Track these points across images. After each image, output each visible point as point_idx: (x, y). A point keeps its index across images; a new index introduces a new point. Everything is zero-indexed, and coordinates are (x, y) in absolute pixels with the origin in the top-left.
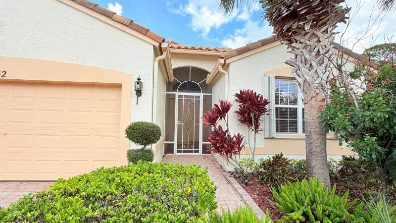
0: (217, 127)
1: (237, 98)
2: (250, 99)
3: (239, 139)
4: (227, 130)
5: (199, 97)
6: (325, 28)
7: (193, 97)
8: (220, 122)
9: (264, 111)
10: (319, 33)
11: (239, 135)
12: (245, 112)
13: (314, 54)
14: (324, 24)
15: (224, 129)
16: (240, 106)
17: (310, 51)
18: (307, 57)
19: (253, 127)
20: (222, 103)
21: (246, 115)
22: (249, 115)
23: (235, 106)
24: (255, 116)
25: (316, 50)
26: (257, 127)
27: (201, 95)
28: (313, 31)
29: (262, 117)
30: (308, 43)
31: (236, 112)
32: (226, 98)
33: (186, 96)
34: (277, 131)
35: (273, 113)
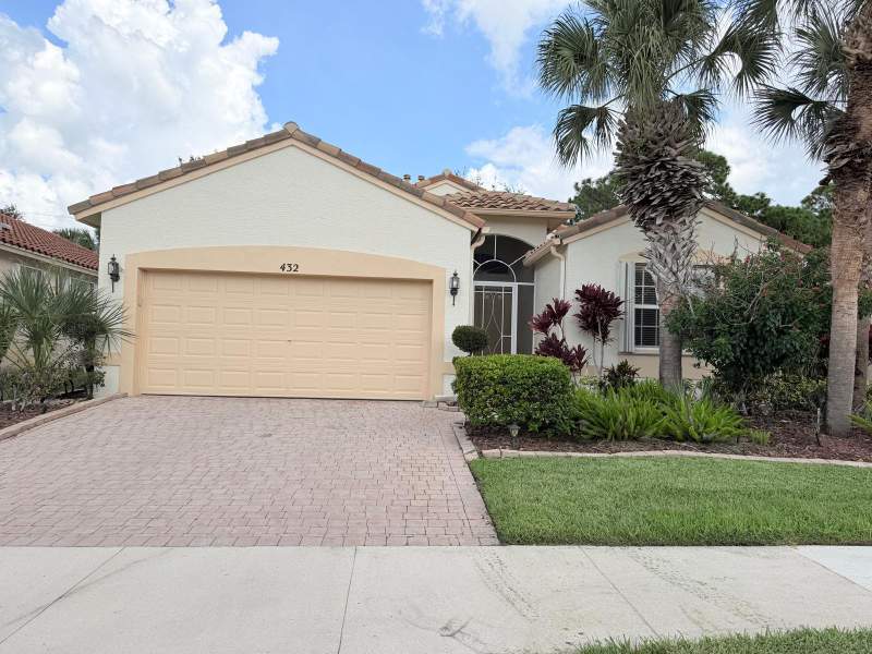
0: (550, 335)
1: (578, 296)
2: (595, 299)
3: (581, 353)
4: (564, 340)
5: (510, 289)
6: (681, 219)
7: (500, 289)
8: (554, 329)
9: (616, 314)
10: (676, 225)
11: (579, 346)
12: (588, 316)
13: (670, 247)
14: (680, 215)
15: (560, 338)
16: (582, 307)
17: (666, 245)
18: (662, 251)
19: (600, 337)
20: (556, 302)
21: (590, 320)
22: (594, 319)
23: (575, 307)
24: (602, 321)
25: (671, 244)
26: (605, 335)
27: (515, 285)
28: (667, 222)
29: (613, 323)
30: (663, 235)
31: (578, 315)
32: (562, 295)
33: (487, 288)
34: (637, 343)
35: (632, 317)
